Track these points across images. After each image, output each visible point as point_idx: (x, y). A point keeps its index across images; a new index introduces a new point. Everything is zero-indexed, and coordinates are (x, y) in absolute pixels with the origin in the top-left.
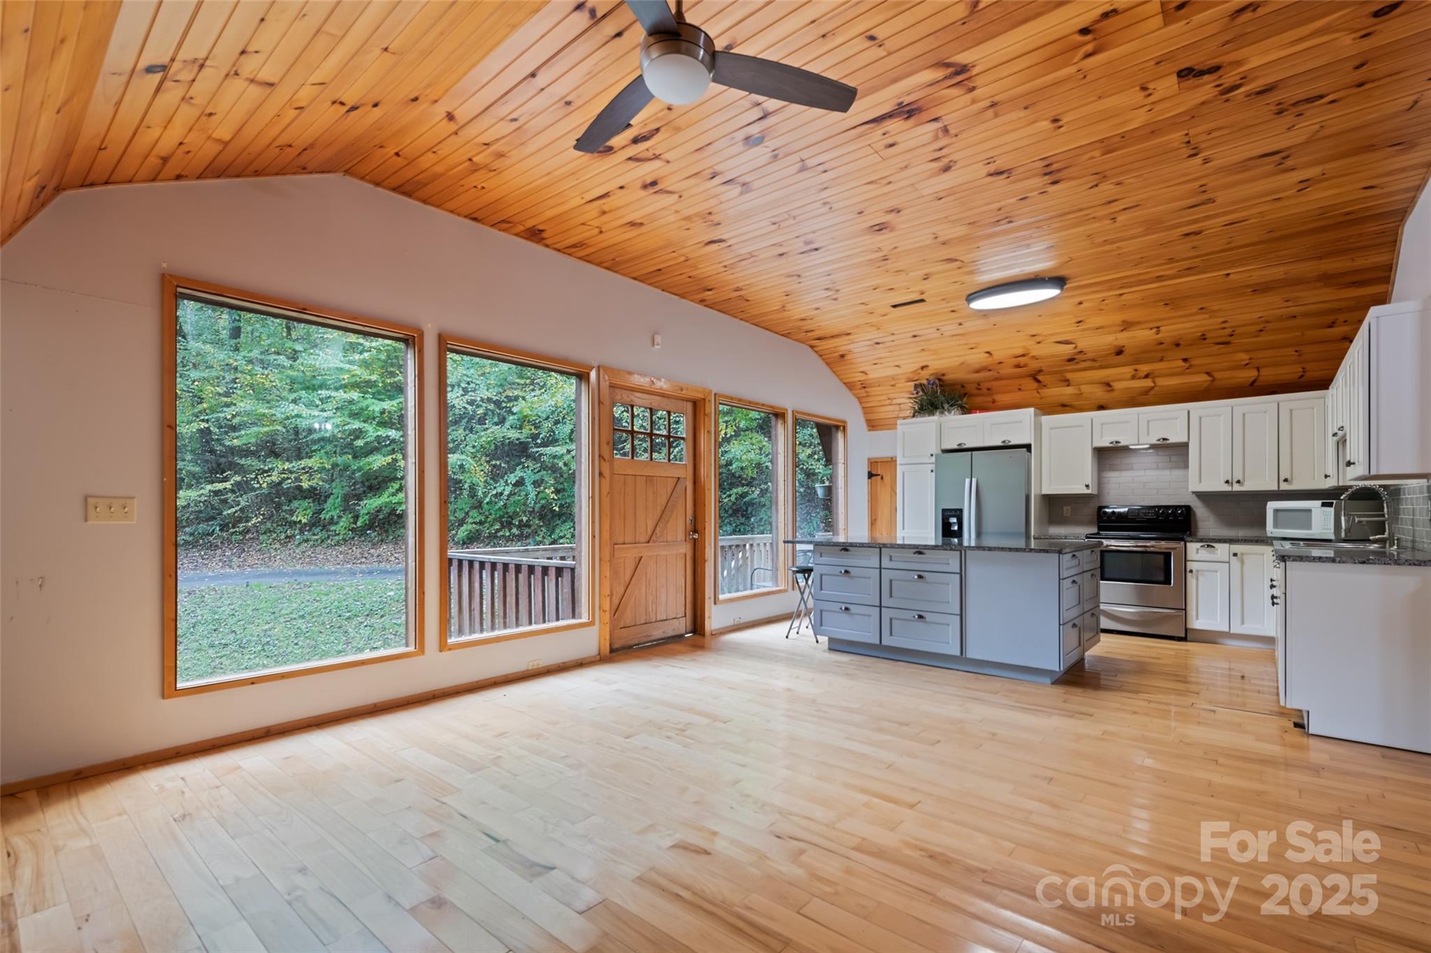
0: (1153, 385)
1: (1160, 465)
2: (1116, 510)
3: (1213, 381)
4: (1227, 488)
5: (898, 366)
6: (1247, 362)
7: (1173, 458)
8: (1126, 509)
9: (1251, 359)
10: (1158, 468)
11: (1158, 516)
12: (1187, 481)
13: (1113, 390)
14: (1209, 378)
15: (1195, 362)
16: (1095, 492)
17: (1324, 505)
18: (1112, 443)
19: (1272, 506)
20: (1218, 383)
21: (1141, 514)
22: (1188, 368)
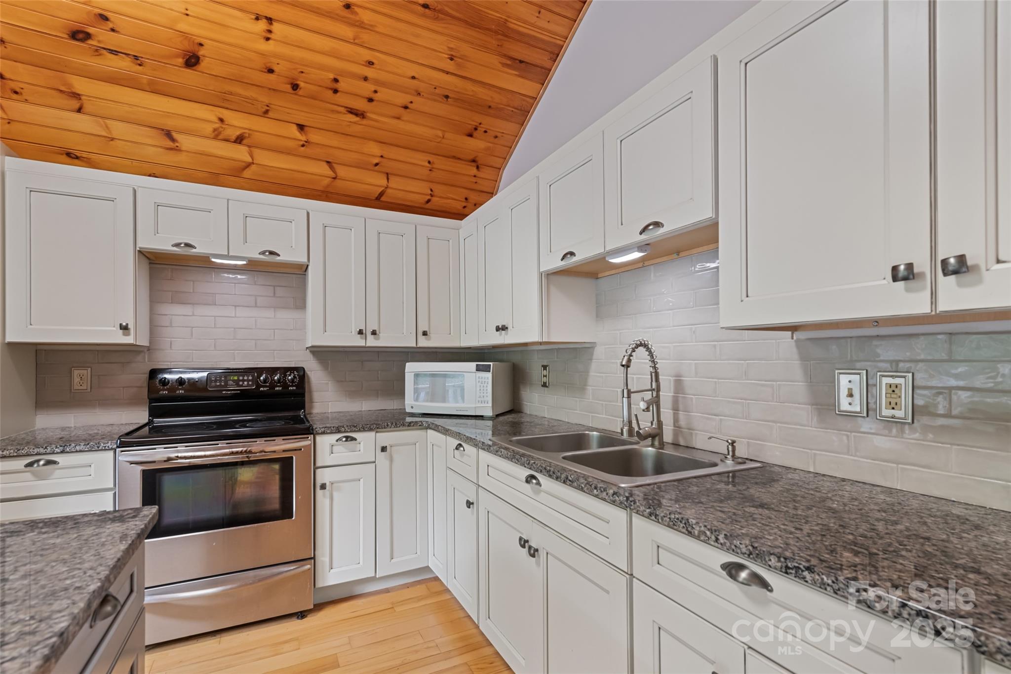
0: (250, 160)
1: (261, 300)
2: (185, 376)
3: (334, 178)
4: (359, 342)
6: (376, 161)
7: (280, 292)
8: (205, 374)
9: (382, 157)
11: (258, 386)
12: (303, 328)
13: (177, 150)
14: (330, 173)
15: (315, 137)
16: (144, 342)
17: (478, 369)
18: (177, 245)
19: (411, 368)
20: (338, 183)
21: (231, 383)
22: (303, 146)
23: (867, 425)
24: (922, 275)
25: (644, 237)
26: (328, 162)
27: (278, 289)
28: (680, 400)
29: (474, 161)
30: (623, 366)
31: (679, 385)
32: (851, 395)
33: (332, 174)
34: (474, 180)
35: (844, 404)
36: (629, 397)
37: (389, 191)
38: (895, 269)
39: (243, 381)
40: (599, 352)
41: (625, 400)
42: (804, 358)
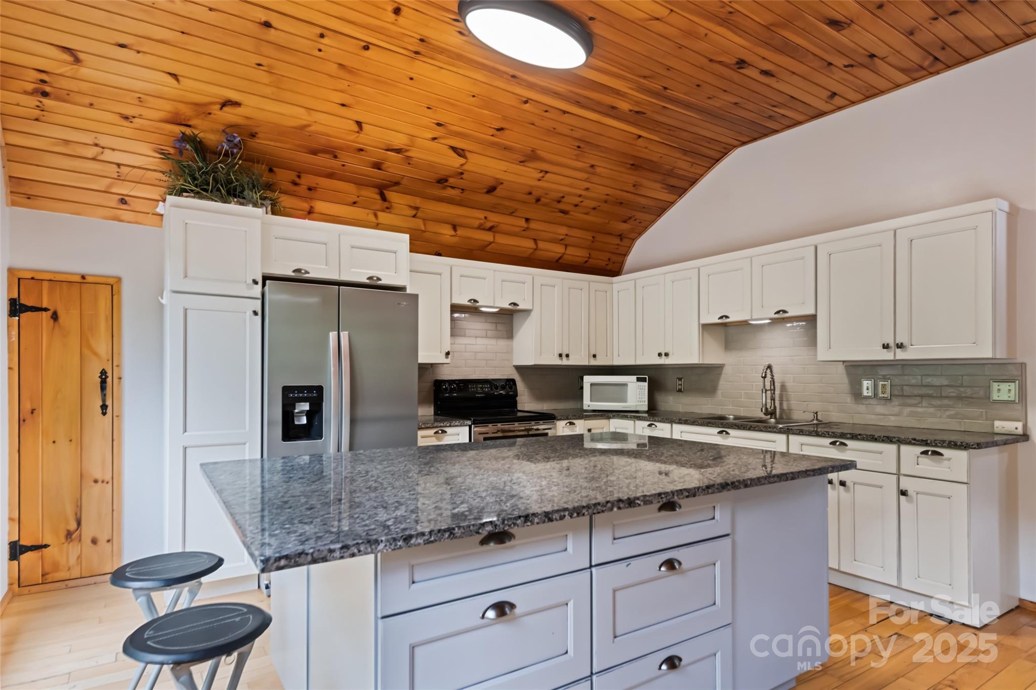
0: (492, 240)
1: (489, 333)
3: (536, 249)
4: (558, 362)
5: (175, 76)
6: (561, 237)
7: (500, 327)
9: (567, 235)
10: (486, 337)
12: (512, 352)
13: (455, 236)
15: (533, 225)
17: (639, 380)
18: (470, 300)
19: (588, 380)
20: (538, 253)
21: (479, 389)
22: (524, 230)
23: (873, 402)
24: (891, 347)
25: (777, 316)
26: (535, 240)
27: (498, 325)
28: (784, 395)
29: (620, 235)
30: (762, 377)
31: (783, 387)
32: (868, 389)
33: (534, 247)
34: (617, 247)
35: (865, 393)
36: (766, 393)
37: (565, 256)
38: (884, 345)
39: (485, 388)
40: (727, 370)
41: (764, 394)
42: (848, 374)
